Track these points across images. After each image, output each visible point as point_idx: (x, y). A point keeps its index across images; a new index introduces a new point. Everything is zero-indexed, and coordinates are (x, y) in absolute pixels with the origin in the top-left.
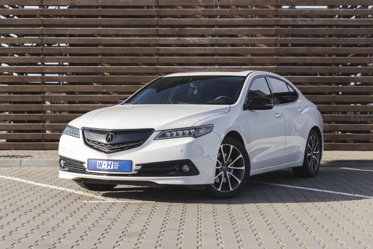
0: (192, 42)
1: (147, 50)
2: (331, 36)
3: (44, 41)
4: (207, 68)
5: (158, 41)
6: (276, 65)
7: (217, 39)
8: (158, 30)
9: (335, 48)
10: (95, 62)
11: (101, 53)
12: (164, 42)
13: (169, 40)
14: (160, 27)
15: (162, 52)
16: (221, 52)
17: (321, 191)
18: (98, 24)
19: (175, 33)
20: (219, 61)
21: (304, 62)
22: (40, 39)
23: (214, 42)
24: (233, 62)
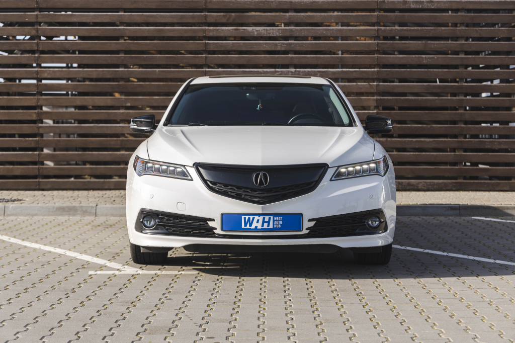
0: (256, 33)
1: (192, 45)
2: (455, 25)
3: (40, 32)
4: (278, 72)
5: (207, 33)
6: (377, 68)
7: (291, 30)
8: (206, 16)
9: (463, 42)
10: (115, 62)
11: (124, 49)
12: (215, 34)
13: (223, 30)
14: (208, 12)
15: (212, 48)
16: (298, 48)
17: (445, 254)
18: (118, 7)
19: (231, 21)
20: (296, 62)
21: (419, 63)
22: (35, 29)
23: (288, 34)
24: (315, 62)
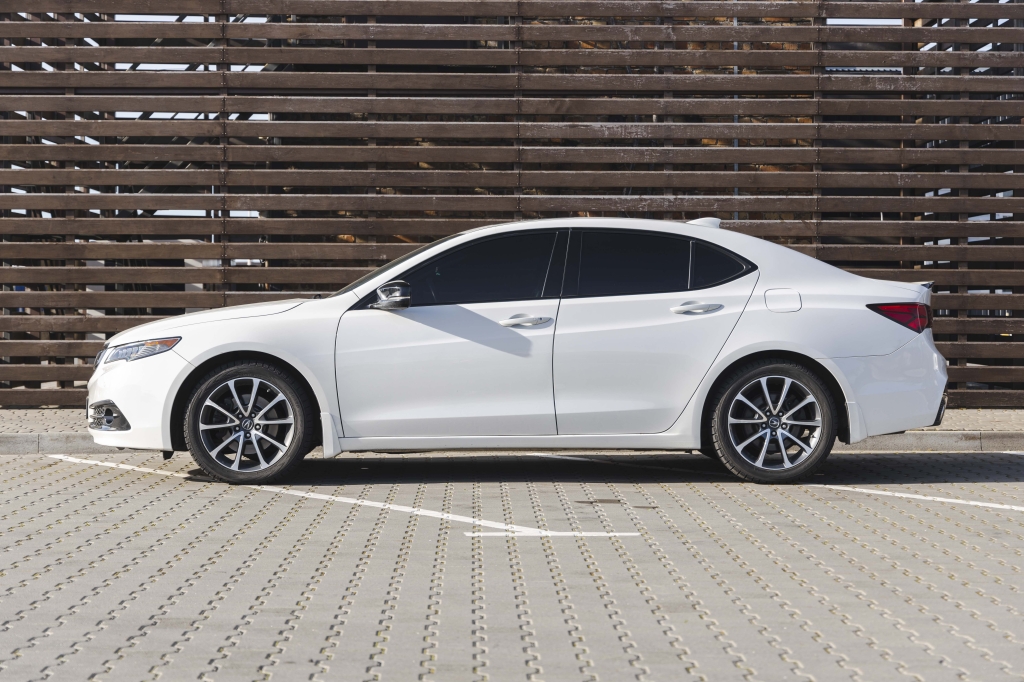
0: (607, 133)
1: (495, 152)
2: (955, 120)
3: (228, 130)
4: (646, 200)
5: (521, 132)
6: (818, 194)
7: (669, 127)
8: (520, 103)
9: (967, 149)
10: (361, 184)
11: (376, 160)
12: (536, 134)
13: (549, 127)
14: (524, 96)
15: (530, 159)
16: (680, 160)
18: (367, 86)
19: (563, 111)
20: (676, 183)
21: (890, 186)
22: (220, 124)
23: (662, 135)
24: (710, 184)
